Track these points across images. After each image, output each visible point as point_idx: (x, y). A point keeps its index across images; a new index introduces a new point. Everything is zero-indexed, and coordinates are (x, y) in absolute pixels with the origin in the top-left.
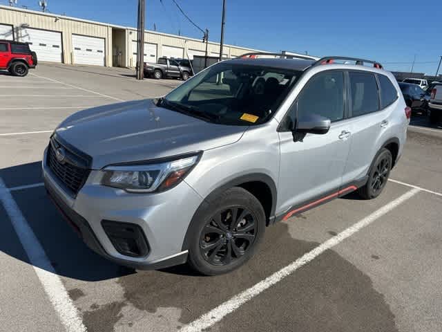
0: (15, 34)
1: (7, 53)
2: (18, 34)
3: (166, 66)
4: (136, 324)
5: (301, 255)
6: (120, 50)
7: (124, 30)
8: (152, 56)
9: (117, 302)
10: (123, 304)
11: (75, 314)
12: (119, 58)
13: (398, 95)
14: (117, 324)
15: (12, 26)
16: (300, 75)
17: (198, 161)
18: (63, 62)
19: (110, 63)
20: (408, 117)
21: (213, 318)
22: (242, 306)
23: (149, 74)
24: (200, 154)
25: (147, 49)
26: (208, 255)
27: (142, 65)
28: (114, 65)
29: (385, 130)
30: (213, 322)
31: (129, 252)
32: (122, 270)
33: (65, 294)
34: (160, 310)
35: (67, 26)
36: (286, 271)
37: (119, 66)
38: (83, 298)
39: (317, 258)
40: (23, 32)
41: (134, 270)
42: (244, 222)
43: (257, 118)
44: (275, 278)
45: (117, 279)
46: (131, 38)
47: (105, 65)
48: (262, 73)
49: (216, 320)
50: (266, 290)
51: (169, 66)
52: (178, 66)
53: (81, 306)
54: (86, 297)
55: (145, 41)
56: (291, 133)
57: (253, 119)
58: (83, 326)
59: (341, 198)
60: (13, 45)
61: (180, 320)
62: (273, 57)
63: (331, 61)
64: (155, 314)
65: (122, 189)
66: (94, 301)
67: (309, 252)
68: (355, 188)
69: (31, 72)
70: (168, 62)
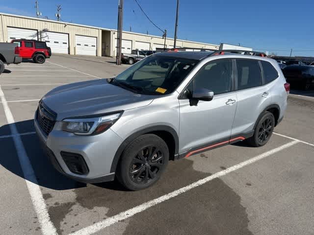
0: (39, 36)
1: (32, 48)
2: (41, 35)
3: (136, 55)
4: (79, 215)
5: (196, 181)
6: (107, 45)
7: (110, 32)
8: (128, 49)
9: (70, 202)
10: (74, 204)
11: (45, 207)
12: (106, 51)
13: (279, 74)
14: (68, 214)
15: (37, 30)
16: (197, 62)
17: (120, 116)
18: (69, 53)
19: (100, 54)
20: (287, 90)
21: (127, 214)
22: (148, 209)
23: (125, 61)
24: (121, 112)
25: (124, 44)
26: (134, 177)
27: (120, 55)
28: (102, 56)
29: (265, 99)
30: (126, 217)
31: (77, 171)
32: (78, 184)
33: (41, 196)
34: (95, 208)
35: (72, 29)
36: (183, 190)
37: (106, 56)
38: (51, 199)
39: (207, 183)
40: (44, 34)
41: (86, 184)
42: (156, 156)
43: (166, 90)
44: (174, 194)
45: (74, 189)
46: (114, 37)
47: (97, 56)
48: (175, 61)
49: (129, 216)
50: (167, 200)
51: (139, 55)
52: (145, 55)
53: (48, 203)
54: (53, 198)
55: (123, 38)
56: (188, 100)
57: (163, 91)
58: (48, 214)
59: (232, 144)
60: (36, 43)
61: (106, 215)
62: (192, 50)
63: (222, 53)
64: (93, 210)
65: (72, 132)
66: (57, 201)
67: (202, 179)
68: (244, 139)
69: (47, 60)
70: (138, 53)
